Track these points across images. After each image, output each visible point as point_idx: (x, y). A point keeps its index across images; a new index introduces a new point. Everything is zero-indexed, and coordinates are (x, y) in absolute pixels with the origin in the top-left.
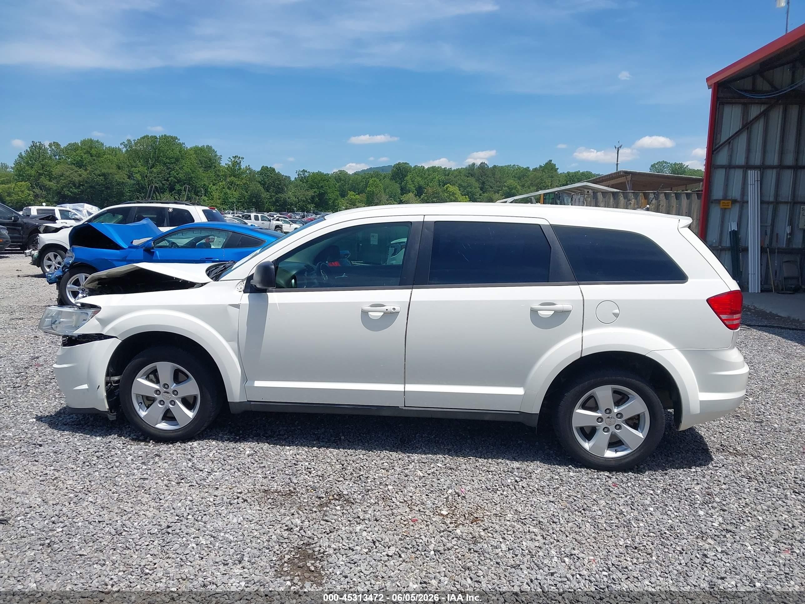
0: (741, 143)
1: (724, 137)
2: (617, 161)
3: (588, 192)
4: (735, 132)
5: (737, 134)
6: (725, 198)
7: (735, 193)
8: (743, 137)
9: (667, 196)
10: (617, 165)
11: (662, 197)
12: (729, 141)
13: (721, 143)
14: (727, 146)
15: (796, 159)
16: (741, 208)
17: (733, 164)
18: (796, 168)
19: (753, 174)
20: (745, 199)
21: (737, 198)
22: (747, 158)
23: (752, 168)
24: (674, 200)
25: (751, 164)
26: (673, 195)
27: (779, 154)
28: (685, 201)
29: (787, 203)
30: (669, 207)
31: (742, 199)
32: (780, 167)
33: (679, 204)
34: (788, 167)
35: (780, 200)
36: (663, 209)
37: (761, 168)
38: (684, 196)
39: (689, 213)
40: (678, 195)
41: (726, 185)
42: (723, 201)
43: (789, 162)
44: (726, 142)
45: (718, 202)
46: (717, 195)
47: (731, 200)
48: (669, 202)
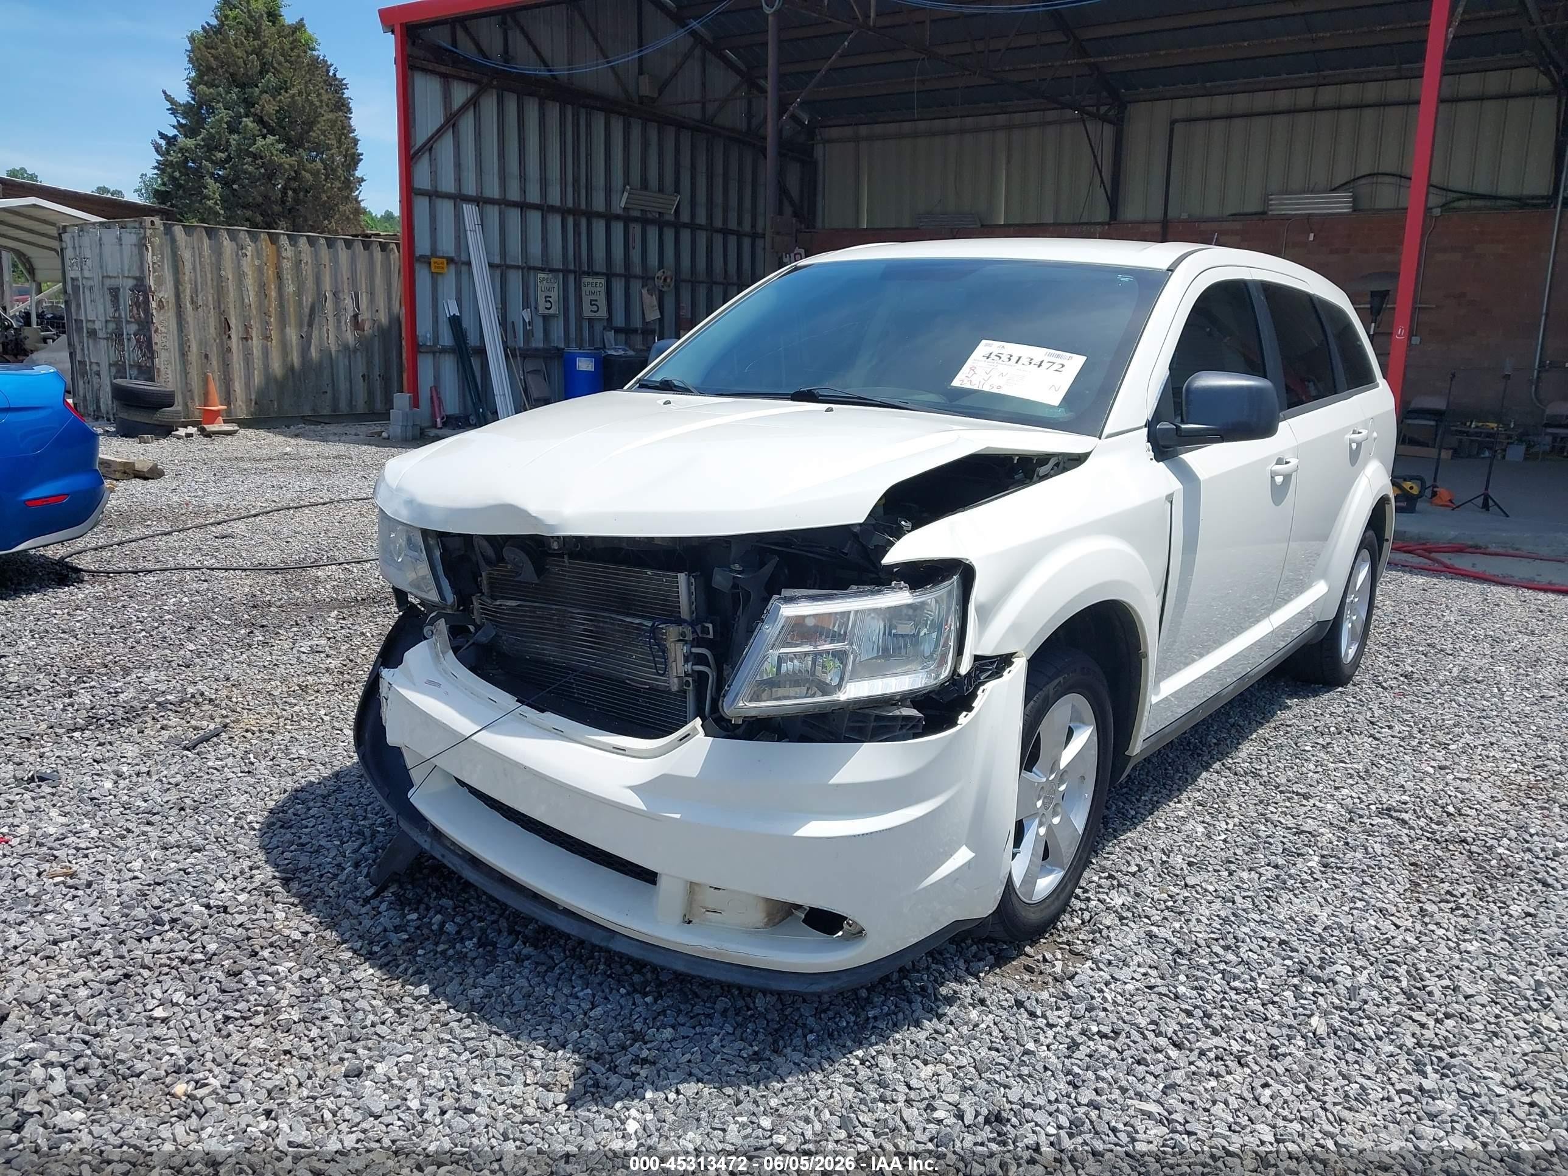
0: (446, 147)
1: (420, 137)
3: (152, 223)
4: (435, 129)
5: (440, 133)
6: (434, 254)
7: (447, 245)
8: (448, 140)
9: (311, 241)
11: (303, 242)
12: (429, 146)
13: (417, 147)
14: (427, 155)
15: (523, 191)
16: (458, 274)
17: (439, 189)
18: (523, 206)
19: (470, 212)
20: (464, 258)
21: (452, 254)
22: (459, 180)
23: (468, 199)
24: (324, 252)
25: (465, 191)
26: (322, 241)
27: (500, 179)
28: (343, 254)
29: (518, 267)
30: (318, 265)
31: (459, 256)
32: (504, 203)
33: (335, 260)
34: (515, 204)
35: (509, 262)
36: (307, 270)
37: (480, 201)
38: (341, 245)
39: (353, 279)
40: (330, 243)
41: (433, 230)
42: (433, 260)
43: (514, 195)
44: (425, 145)
45: (426, 260)
46: (423, 246)
47: (443, 257)
48: (316, 255)
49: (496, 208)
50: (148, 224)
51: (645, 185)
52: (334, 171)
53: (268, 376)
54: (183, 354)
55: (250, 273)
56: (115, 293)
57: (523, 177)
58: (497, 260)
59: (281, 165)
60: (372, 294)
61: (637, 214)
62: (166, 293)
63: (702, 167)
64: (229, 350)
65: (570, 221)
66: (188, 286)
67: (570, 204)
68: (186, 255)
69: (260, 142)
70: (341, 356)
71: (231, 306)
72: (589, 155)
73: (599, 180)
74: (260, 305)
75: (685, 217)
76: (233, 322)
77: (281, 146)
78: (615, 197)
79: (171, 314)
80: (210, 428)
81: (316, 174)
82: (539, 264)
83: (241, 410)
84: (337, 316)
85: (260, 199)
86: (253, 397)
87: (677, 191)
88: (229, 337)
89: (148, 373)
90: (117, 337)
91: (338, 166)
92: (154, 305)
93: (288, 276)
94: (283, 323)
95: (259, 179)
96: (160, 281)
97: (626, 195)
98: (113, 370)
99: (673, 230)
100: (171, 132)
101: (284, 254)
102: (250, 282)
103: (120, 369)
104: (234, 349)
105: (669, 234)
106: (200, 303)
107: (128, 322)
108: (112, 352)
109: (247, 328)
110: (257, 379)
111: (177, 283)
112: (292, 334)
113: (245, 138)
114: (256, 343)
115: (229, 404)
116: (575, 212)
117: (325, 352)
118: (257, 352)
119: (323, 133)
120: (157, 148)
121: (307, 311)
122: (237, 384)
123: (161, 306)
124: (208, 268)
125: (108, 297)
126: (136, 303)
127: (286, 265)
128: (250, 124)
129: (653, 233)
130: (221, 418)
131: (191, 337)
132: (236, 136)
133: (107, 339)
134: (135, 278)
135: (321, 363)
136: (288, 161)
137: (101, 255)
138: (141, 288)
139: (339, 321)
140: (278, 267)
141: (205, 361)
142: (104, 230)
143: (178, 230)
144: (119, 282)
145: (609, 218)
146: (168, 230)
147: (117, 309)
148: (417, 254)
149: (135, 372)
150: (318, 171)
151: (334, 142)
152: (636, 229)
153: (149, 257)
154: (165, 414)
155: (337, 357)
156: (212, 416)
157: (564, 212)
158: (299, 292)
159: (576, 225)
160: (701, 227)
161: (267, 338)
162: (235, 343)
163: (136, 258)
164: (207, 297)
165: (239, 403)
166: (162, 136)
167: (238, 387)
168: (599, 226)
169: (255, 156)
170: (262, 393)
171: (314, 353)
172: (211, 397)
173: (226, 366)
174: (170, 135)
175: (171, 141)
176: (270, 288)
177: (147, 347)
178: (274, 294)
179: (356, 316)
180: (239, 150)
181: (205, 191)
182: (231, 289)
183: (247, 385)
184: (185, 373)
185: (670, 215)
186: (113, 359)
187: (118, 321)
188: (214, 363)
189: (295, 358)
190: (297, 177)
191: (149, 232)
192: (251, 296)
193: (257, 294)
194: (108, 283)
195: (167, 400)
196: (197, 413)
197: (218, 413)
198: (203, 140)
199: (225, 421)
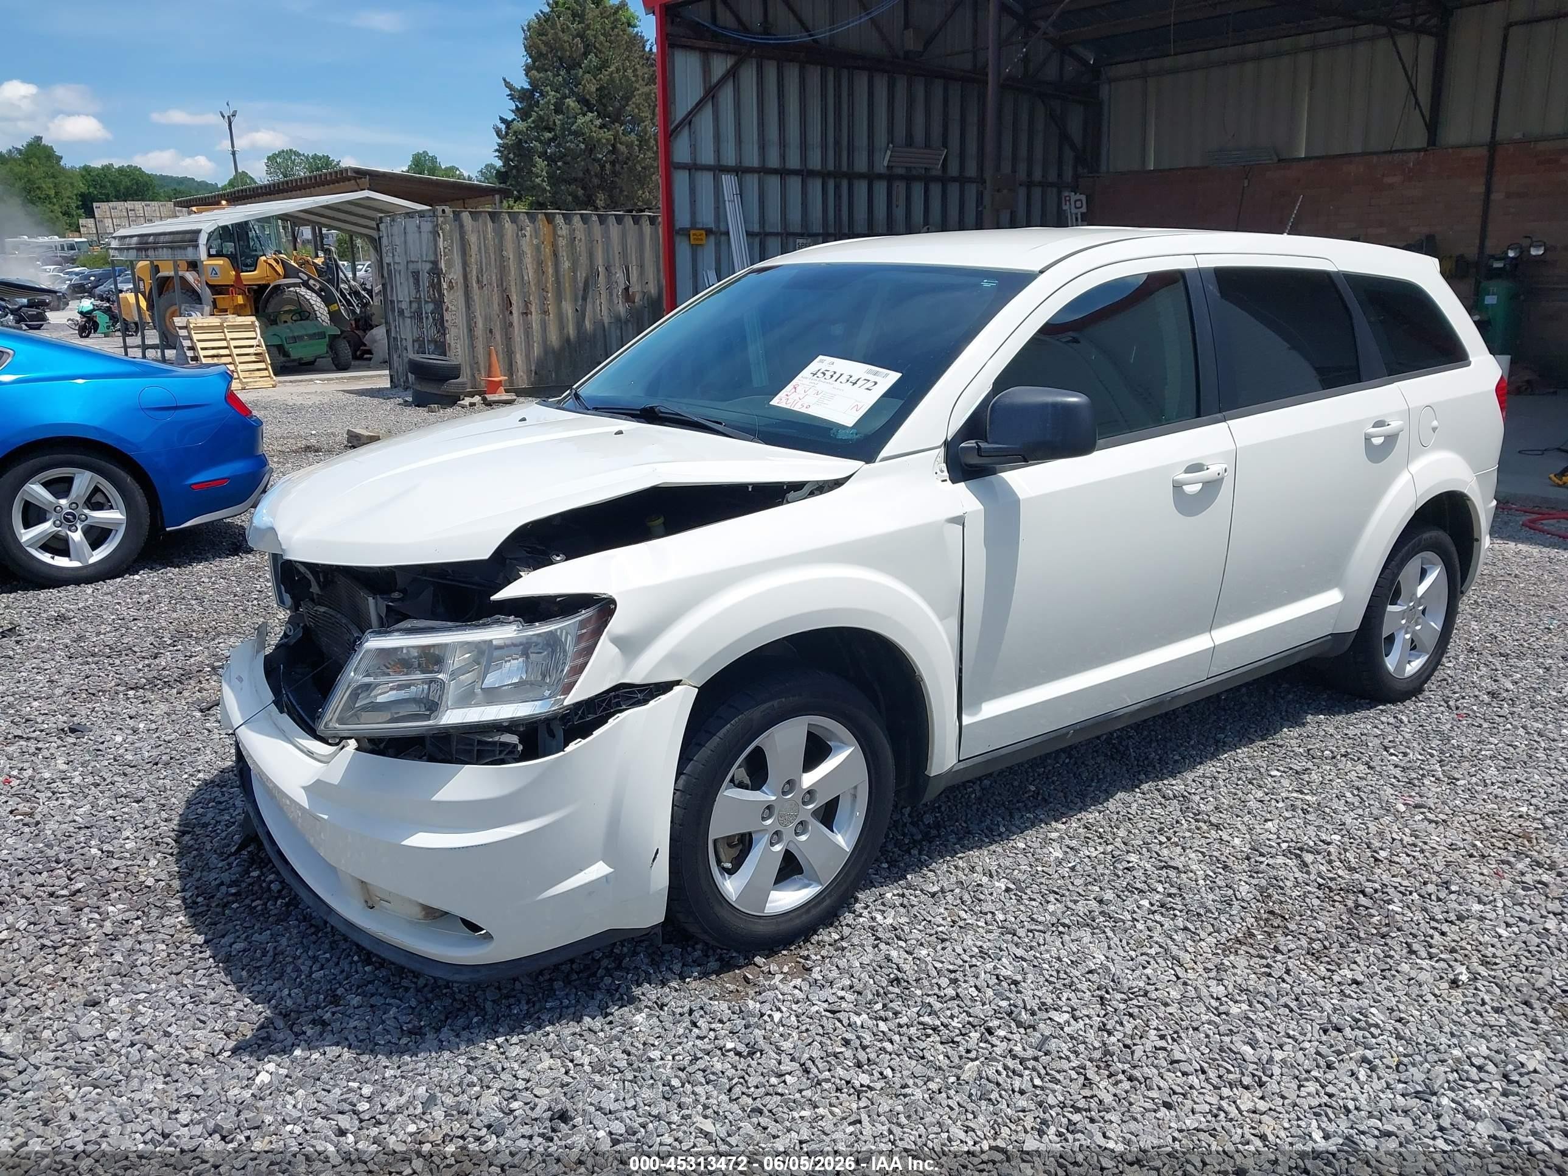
0: (705, 121)
1: (680, 111)
2: (233, 146)
3: (443, 211)
4: (694, 103)
5: (699, 106)
6: (694, 226)
7: (707, 218)
8: (707, 112)
9: (585, 219)
10: (234, 153)
11: (576, 220)
12: (689, 120)
13: (677, 122)
14: (687, 127)
15: (783, 157)
16: (718, 245)
17: (698, 162)
18: (783, 173)
19: (728, 182)
20: (723, 228)
21: (712, 225)
22: (718, 151)
23: (727, 170)
24: (597, 228)
25: (724, 162)
26: (595, 218)
27: (759, 148)
28: (614, 229)
29: (776, 234)
30: (591, 242)
31: (718, 227)
32: (764, 171)
33: (606, 235)
34: (774, 172)
35: (768, 229)
36: (581, 247)
37: (739, 171)
38: (612, 221)
39: (624, 254)
40: (602, 220)
41: (693, 202)
42: (692, 232)
43: (773, 162)
44: (684, 120)
45: (685, 232)
46: (682, 219)
47: (702, 229)
48: (589, 232)
49: (756, 176)
50: (440, 213)
51: (910, 141)
52: (647, 141)
53: (546, 349)
54: (471, 330)
55: (529, 252)
56: (416, 275)
57: (783, 144)
58: (756, 228)
59: (599, 140)
60: (641, 266)
61: (901, 171)
62: (455, 274)
63: (973, 118)
64: (511, 324)
65: (831, 184)
66: (474, 267)
67: (831, 167)
68: (473, 239)
69: (581, 120)
70: (613, 329)
71: (513, 283)
72: (851, 115)
73: (862, 140)
74: (538, 283)
75: (954, 170)
76: (514, 299)
77: (598, 122)
78: (877, 156)
79: (460, 293)
80: (490, 397)
81: (629, 146)
82: (799, 230)
83: (522, 380)
84: (610, 289)
85: (581, 175)
86: (533, 368)
87: (945, 145)
88: (511, 313)
89: (442, 348)
90: (418, 316)
91: (650, 137)
92: (445, 286)
93: (563, 254)
94: (559, 297)
95: (580, 155)
96: (450, 264)
97: (889, 153)
98: (416, 345)
99: (940, 185)
100: (510, 116)
101: (559, 233)
102: (529, 260)
103: (420, 344)
104: (516, 324)
105: (936, 189)
106: (485, 282)
107: (426, 302)
108: (415, 330)
109: (527, 304)
110: (536, 350)
111: (465, 265)
112: (568, 308)
113: (568, 118)
114: (535, 318)
115: (511, 375)
116: (837, 175)
117: (599, 324)
118: (536, 326)
119: (638, 106)
120: (498, 133)
121: (581, 285)
122: (518, 356)
123: (451, 287)
124: (491, 250)
125: (411, 280)
126: (432, 285)
127: (562, 242)
128: (572, 104)
129: (918, 189)
130: (502, 389)
131: (478, 314)
132: (560, 117)
133: (411, 317)
134: (432, 262)
135: (595, 335)
136: (607, 135)
137: (405, 242)
138: (436, 271)
139: (611, 294)
140: (554, 245)
141: (489, 335)
142: (408, 220)
143: (466, 216)
144: (419, 266)
145: (871, 178)
146: (457, 215)
147: (418, 291)
148: (677, 227)
149: (432, 347)
150: (632, 142)
151: (647, 114)
152: (900, 187)
153: (441, 244)
154: (451, 386)
155: (610, 328)
156: (494, 387)
157: (824, 175)
158: (574, 269)
159: (837, 187)
160: (971, 180)
161: (545, 312)
162: (516, 317)
163: (432, 244)
164: (492, 276)
165: (521, 373)
166: (503, 120)
167: (519, 359)
168: (861, 187)
169: (576, 134)
170: (541, 364)
171: (588, 325)
172: (493, 369)
173: (508, 339)
174: (510, 119)
175: (508, 124)
176: (546, 265)
177: (440, 324)
178: (550, 271)
179: (627, 289)
180: (563, 129)
181: (534, 169)
182: (512, 269)
183: (528, 356)
184: (472, 347)
185: (937, 170)
186: (416, 335)
187: (418, 300)
188: (498, 337)
189: (571, 331)
190: (614, 150)
191: (440, 220)
192: (530, 274)
193: (536, 272)
194: (411, 267)
195: (454, 372)
196: (483, 383)
197: (500, 383)
198: (533, 122)
199: (507, 391)
